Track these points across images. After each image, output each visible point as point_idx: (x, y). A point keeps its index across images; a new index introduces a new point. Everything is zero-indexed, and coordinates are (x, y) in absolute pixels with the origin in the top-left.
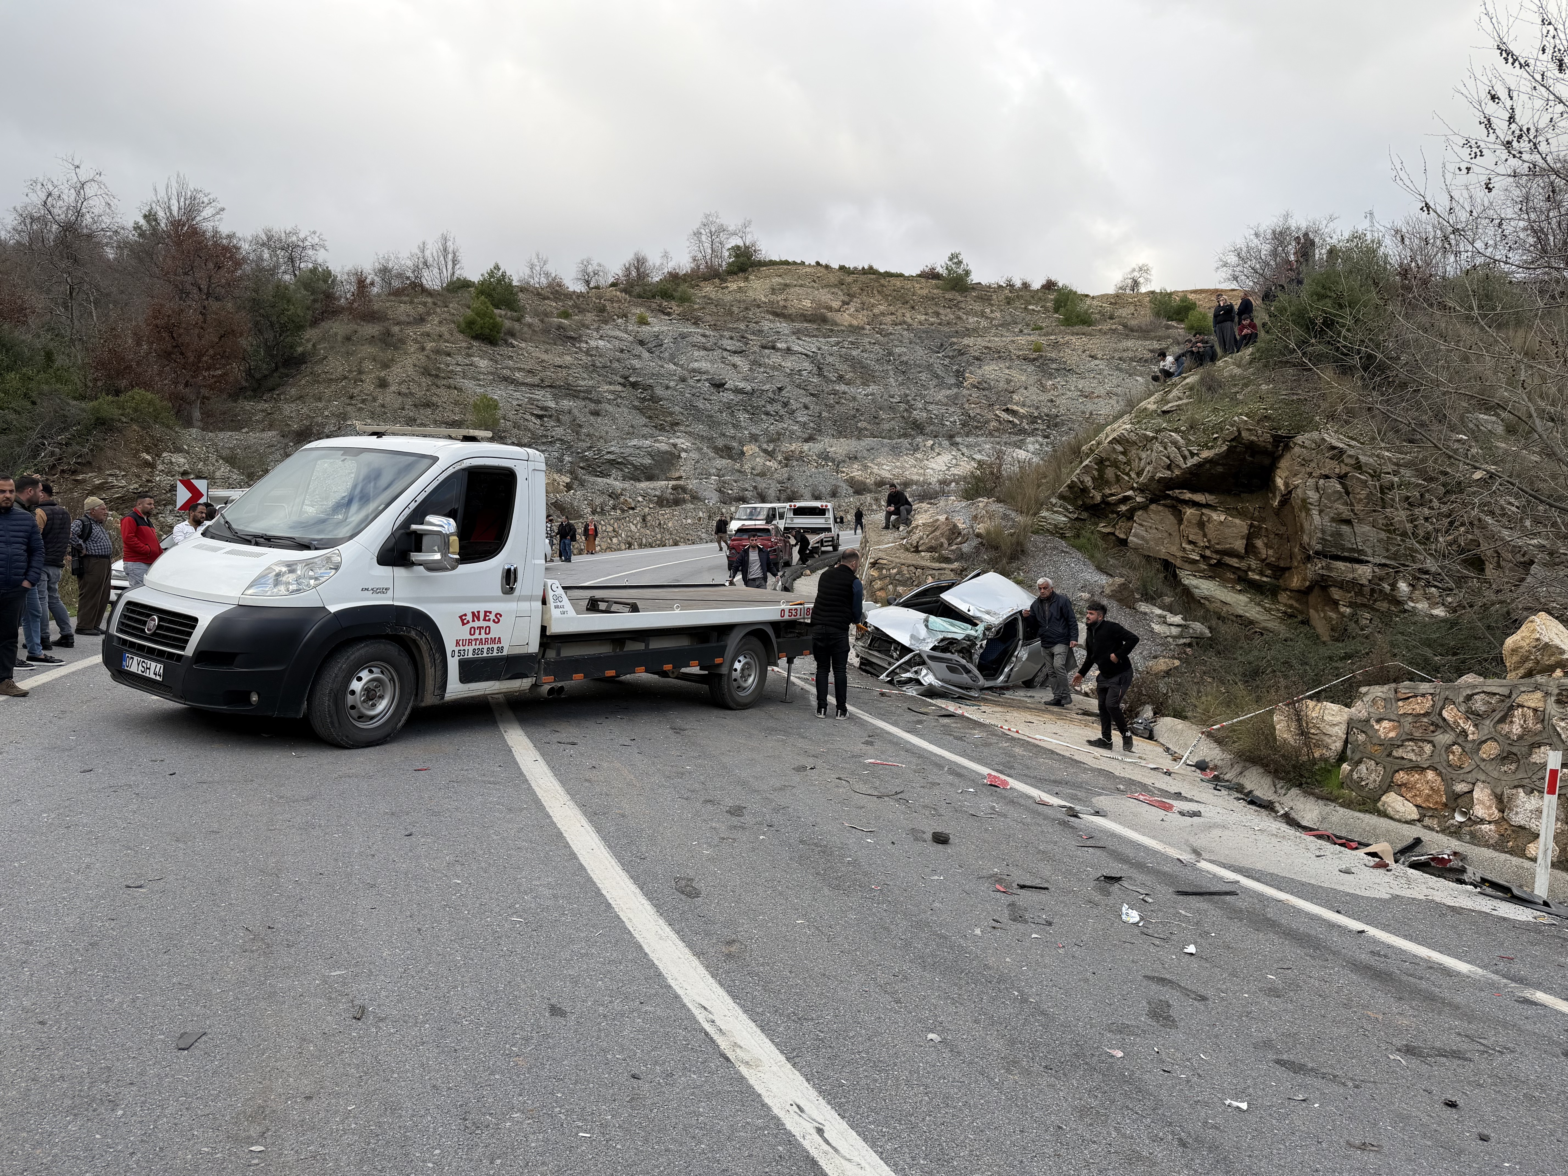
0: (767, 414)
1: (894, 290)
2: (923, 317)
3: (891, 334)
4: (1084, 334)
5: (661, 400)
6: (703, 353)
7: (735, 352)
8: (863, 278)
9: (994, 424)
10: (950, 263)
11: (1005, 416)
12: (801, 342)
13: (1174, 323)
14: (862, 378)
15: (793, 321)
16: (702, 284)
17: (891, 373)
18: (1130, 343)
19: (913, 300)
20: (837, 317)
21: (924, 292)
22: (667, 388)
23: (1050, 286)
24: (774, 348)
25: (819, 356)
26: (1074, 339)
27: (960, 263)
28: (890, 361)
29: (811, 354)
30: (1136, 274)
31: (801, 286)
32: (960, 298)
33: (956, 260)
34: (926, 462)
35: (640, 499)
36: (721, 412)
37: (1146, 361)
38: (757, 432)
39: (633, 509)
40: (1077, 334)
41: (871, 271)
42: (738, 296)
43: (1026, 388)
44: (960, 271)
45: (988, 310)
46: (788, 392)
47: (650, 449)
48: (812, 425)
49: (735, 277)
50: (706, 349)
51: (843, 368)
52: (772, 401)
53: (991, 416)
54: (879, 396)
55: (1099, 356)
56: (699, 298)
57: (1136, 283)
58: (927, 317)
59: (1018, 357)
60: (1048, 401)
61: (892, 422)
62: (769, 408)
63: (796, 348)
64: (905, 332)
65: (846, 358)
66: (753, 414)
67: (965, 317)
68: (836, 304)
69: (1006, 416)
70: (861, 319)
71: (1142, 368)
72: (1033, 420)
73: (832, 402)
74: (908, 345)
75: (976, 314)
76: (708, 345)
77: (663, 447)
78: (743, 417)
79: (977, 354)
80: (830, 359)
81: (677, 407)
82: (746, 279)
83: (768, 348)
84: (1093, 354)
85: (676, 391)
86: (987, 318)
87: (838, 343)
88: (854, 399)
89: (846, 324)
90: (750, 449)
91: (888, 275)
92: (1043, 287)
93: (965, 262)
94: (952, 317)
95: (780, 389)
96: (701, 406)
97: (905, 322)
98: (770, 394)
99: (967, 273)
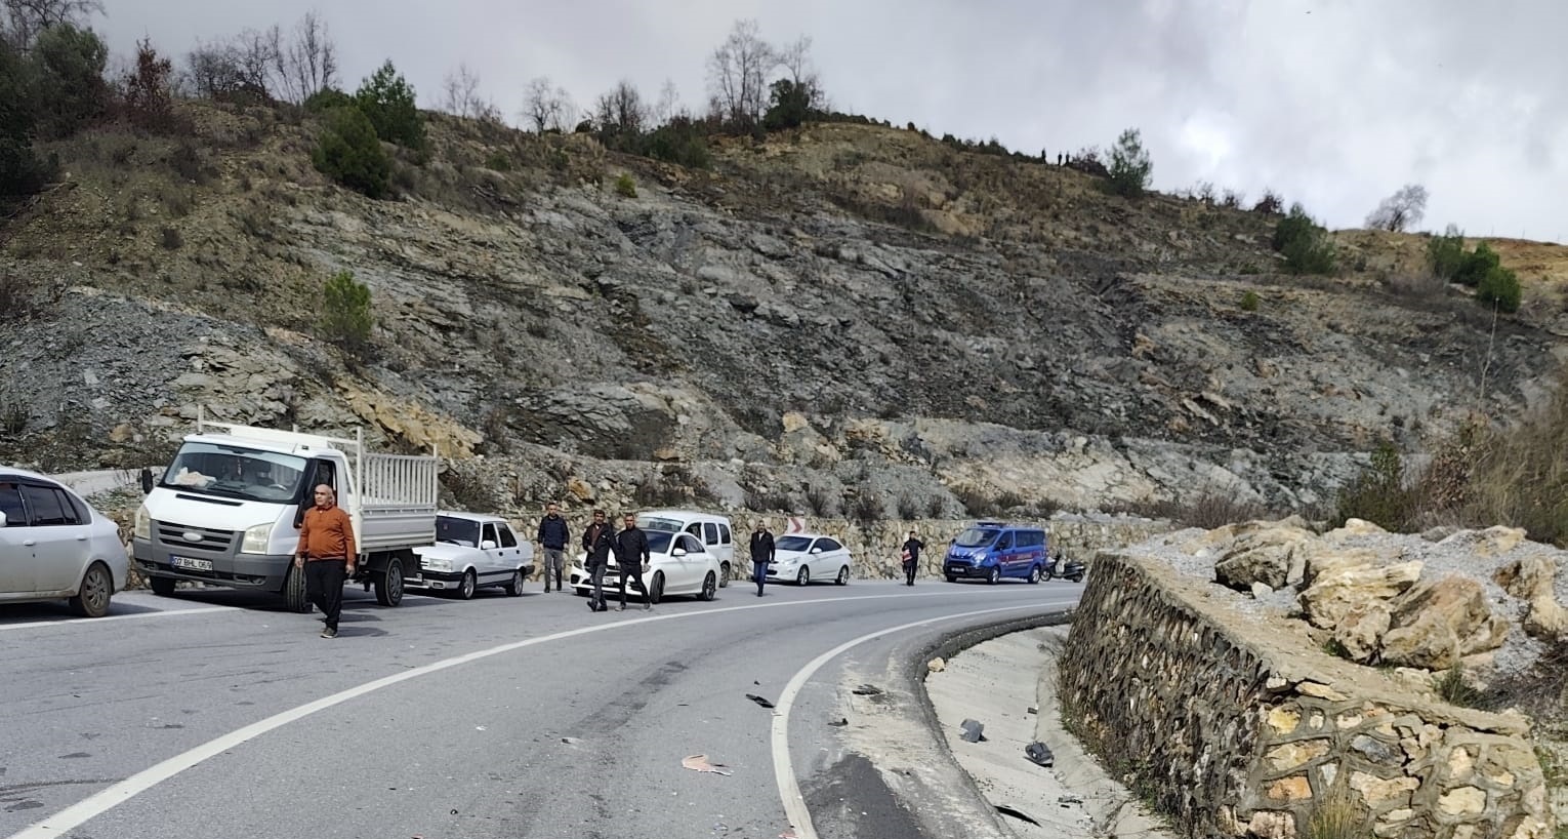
0: (821, 365)
1: (1029, 184)
2: (1073, 234)
3: (1020, 255)
4: (1322, 288)
5: (649, 322)
6: (721, 252)
7: (772, 257)
8: (980, 157)
9: (1180, 421)
10: (1120, 148)
11: (1194, 407)
12: (879, 252)
13: (1459, 287)
14: (974, 322)
15: (866, 217)
16: (724, 142)
17: (1021, 319)
18: (1391, 312)
19: (1058, 204)
20: (937, 217)
21: (1077, 191)
22: (661, 301)
23: (1268, 205)
24: (835, 255)
25: (908, 279)
26: (1306, 294)
27: (1135, 149)
28: (1019, 298)
29: (895, 274)
30: (1401, 202)
31: (883, 160)
32: (1130, 209)
33: (1129, 145)
34: (1074, 473)
35: (606, 485)
36: (747, 354)
37: (1413, 344)
38: (804, 395)
39: (591, 502)
40: (1312, 288)
41: (995, 148)
42: (783, 166)
43: (1230, 367)
44: (1135, 163)
45: (1173, 234)
46: (857, 331)
47: (626, 403)
48: (891, 392)
49: (779, 135)
50: (726, 246)
51: (946, 302)
52: (830, 344)
53: (1174, 407)
54: (1000, 355)
55: (1344, 327)
56: (719, 163)
57: (1399, 218)
58: (1078, 234)
59: (1219, 314)
60: (1263, 392)
61: (1021, 400)
62: (825, 356)
63: (871, 261)
64: (1043, 256)
65: (952, 288)
66: (798, 363)
67: (1136, 241)
68: (936, 197)
69: (1199, 409)
70: (973, 226)
71: (1405, 355)
72: (1239, 419)
73: (926, 356)
74: (1050, 276)
75: (1153, 238)
76: (731, 240)
77: (651, 402)
78: (783, 366)
79: (1156, 302)
80: (925, 285)
81: (674, 338)
82: (796, 140)
83: (827, 256)
84: (1333, 323)
85: (675, 308)
86: (1171, 246)
87: (938, 260)
88: (962, 354)
89: (951, 231)
90: (793, 421)
91: (1018, 157)
92: (1258, 207)
93: (1144, 148)
94: (1117, 238)
95: (845, 325)
96: (714, 339)
97: (1043, 239)
98: (828, 332)
99: (1145, 167)
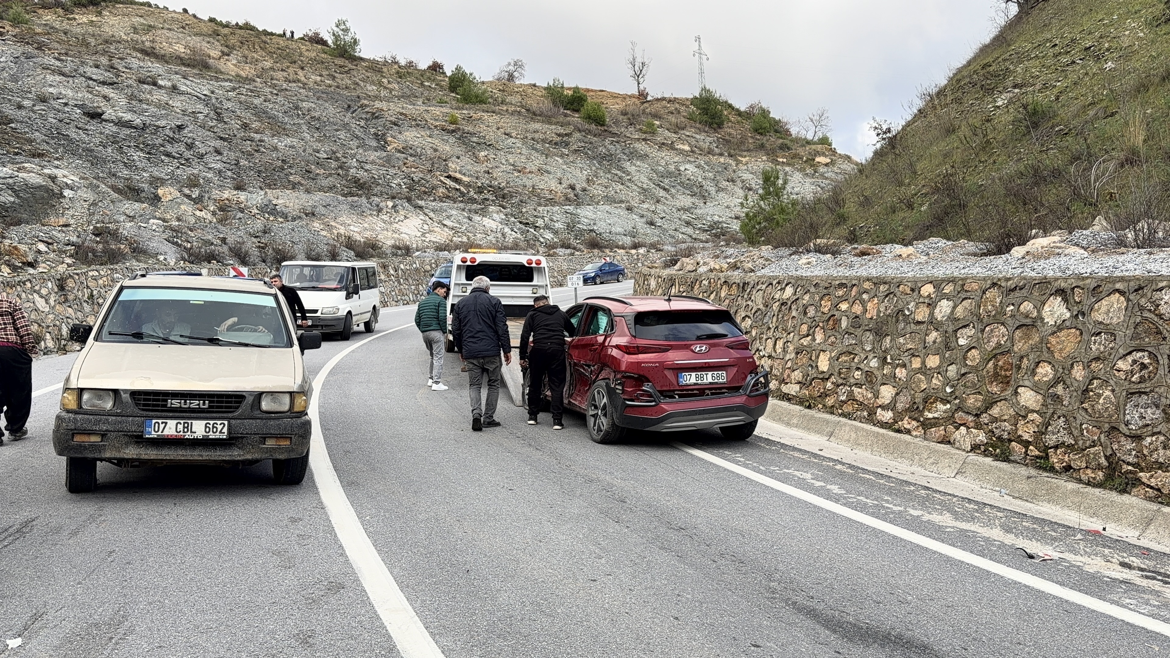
0: (168, 155)
1: (279, 49)
2: (319, 78)
3: (286, 90)
4: (494, 112)
5: (11, 121)
6: (58, 78)
7: (104, 83)
8: (239, 31)
9: (441, 190)
10: (336, 29)
11: (448, 182)
12: (188, 83)
13: (568, 112)
14: (271, 129)
15: (167, 62)
16: (40, 11)
17: (305, 128)
18: (537, 126)
19: (302, 61)
20: (221, 65)
21: (313, 55)
22: (20, 107)
23: (436, 67)
24: (155, 84)
25: (214, 101)
26: (486, 116)
27: (346, 30)
28: (298, 115)
29: (203, 97)
30: (511, 68)
31: (170, 29)
32: (350, 66)
33: (343, 27)
34: (395, 225)
36: (104, 147)
37: (556, 144)
38: (162, 175)
40: (488, 112)
41: (247, 27)
42: (91, 30)
43: (458, 158)
44: (348, 39)
45: (385, 81)
46: (190, 132)
47: (11, 181)
48: (229, 173)
49: (84, 9)
50: (64, 75)
51: (247, 116)
52: (172, 140)
53: (435, 182)
54: (301, 151)
55: (513, 135)
56: (39, 25)
57: (511, 77)
58: (323, 78)
59: (436, 127)
60: (485, 172)
61: (330, 179)
62: (169, 148)
63: (183, 88)
64: (301, 91)
65: (249, 107)
66: (149, 153)
67: (362, 84)
68: (215, 53)
69: (452, 183)
70: (247, 71)
71: (555, 150)
72: (480, 190)
73: (249, 149)
74: (316, 101)
75: (373, 83)
76: (66, 70)
77: (34, 179)
78: (137, 156)
79: (393, 119)
80: (229, 105)
81: (37, 134)
82: (99, 14)
83: (148, 84)
84: (507, 132)
85: (34, 112)
86: (385, 88)
87: (234, 89)
88: (276, 149)
89: (233, 74)
90: (167, 192)
91: (265, 33)
92: (429, 67)
93: (352, 30)
94: (349, 82)
95: (180, 128)
96: (73, 135)
97: (299, 81)
98: (167, 132)
99: (355, 42)
